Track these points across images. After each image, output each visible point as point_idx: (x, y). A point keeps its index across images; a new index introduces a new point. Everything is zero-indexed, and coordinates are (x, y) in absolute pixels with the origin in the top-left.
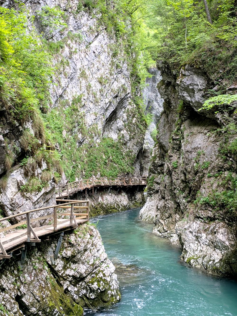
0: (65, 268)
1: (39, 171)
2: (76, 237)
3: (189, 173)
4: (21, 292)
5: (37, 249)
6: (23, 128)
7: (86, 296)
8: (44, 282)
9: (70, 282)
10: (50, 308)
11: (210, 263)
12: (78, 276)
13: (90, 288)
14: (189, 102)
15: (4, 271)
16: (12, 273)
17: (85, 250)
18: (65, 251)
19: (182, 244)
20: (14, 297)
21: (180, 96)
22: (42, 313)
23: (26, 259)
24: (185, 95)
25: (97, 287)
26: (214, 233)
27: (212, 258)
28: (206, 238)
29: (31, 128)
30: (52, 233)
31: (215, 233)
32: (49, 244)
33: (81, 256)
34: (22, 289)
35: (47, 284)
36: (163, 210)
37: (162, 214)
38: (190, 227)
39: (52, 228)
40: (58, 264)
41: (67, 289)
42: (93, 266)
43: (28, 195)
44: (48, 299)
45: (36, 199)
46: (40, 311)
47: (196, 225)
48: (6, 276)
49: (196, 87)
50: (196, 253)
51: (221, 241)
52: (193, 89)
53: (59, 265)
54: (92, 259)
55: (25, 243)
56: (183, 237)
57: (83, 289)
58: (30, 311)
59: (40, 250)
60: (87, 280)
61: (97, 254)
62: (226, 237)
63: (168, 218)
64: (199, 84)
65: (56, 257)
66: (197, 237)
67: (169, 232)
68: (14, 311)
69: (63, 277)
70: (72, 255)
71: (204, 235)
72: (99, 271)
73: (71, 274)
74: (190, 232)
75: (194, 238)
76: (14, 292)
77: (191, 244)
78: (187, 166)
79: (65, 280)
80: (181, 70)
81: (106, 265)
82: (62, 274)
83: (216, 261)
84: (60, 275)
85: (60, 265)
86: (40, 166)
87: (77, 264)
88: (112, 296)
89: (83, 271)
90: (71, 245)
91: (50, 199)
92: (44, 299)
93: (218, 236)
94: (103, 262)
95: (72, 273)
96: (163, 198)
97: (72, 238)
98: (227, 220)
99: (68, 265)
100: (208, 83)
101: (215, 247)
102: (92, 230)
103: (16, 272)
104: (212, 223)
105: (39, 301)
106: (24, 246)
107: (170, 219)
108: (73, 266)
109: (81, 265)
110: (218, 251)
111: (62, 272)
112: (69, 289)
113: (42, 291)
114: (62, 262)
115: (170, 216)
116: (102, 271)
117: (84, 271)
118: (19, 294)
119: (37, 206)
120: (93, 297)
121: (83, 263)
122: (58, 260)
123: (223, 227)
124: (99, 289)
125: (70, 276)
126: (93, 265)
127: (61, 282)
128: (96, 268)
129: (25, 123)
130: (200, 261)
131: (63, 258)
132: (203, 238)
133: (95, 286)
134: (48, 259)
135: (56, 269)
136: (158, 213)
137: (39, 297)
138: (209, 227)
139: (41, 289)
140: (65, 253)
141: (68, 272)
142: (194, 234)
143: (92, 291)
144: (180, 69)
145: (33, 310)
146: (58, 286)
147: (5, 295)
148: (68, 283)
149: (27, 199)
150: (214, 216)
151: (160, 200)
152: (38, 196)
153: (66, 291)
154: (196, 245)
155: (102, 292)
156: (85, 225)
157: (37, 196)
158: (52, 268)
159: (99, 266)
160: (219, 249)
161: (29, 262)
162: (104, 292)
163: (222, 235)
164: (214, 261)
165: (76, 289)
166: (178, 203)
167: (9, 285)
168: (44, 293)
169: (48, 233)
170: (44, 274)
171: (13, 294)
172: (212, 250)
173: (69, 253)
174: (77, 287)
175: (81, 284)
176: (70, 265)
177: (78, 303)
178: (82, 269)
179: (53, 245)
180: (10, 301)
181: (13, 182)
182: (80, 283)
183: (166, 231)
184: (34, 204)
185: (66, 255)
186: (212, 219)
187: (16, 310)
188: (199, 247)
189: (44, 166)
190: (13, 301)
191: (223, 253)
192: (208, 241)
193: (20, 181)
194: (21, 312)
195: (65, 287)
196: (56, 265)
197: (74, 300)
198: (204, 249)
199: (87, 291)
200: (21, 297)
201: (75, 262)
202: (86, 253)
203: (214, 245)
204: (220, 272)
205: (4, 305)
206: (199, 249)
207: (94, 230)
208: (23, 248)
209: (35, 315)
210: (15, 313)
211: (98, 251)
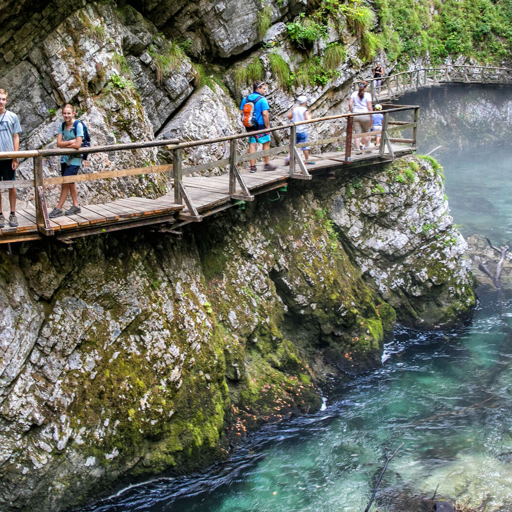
0: (365, 234)
1: (322, 44)
4: (279, 266)
5: (312, 194)
7: (404, 291)
9: (375, 261)
10: (332, 301)
12: (391, 252)
13: (413, 278)
15: (249, 225)
16: (264, 230)
17: (408, 205)
18: (366, 203)
20: (267, 272)
22: (317, 307)
25: (427, 278)
30: (339, 167)
32: (337, 188)
33: (399, 216)
34: (282, 260)
39: (343, 158)
40: (352, 226)
41: (367, 274)
42: (422, 238)
45: (313, 100)
46: (314, 303)
48: (253, 234)
54: (422, 225)
57: (400, 276)
60: (409, 261)
68: (266, 295)
69: (360, 250)
70: (380, 213)
72: (434, 249)
73: (377, 248)
76: (268, 264)
79: (366, 256)
81: (449, 238)
82: (359, 245)
84: (356, 246)
85: (356, 229)
87: (389, 231)
88: (456, 296)
89: (401, 244)
92: (322, 283)
94: (442, 232)
99: (372, 231)
102: (425, 168)
103: (271, 230)
105: (311, 286)
109: (398, 233)
112: (372, 272)
114: (359, 222)
116: (440, 249)
117: (404, 244)
118: (277, 269)
120: (418, 293)
121: (401, 230)
122: (352, 218)
124: (430, 280)
125: (374, 250)
126: (422, 236)
127: (358, 259)
128: (428, 242)
131: (363, 216)
133: (423, 274)
135: (348, 234)
137: (313, 279)
140: (366, 206)
141: (370, 243)
143: (416, 282)
145: (300, 299)
146: (350, 266)
148: (371, 262)
152: (318, 95)
153: (366, 276)
155: (434, 286)
157: (316, 93)
159: (435, 239)
162: (439, 288)
165: (385, 276)
167: (258, 250)
171: (265, 266)
173: (375, 208)
174: (387, 272)
176: (375, 231)
177: (386, 301)
178: (400, 239)
179: (344, 189)
180: (259, 278)
185: (369, 210)
187: (269, 294)
189: (332, 35)
190: (265, 279)
194: (280, 299)
195: (364, 269)
196: (348, 226)
197: (380, 294)
199: (406, 280)
201: (386, 227)
202: (409, 211)
205: (250, 283)
209: (304, 308)
210: (269, 299)
211: (434, 209)
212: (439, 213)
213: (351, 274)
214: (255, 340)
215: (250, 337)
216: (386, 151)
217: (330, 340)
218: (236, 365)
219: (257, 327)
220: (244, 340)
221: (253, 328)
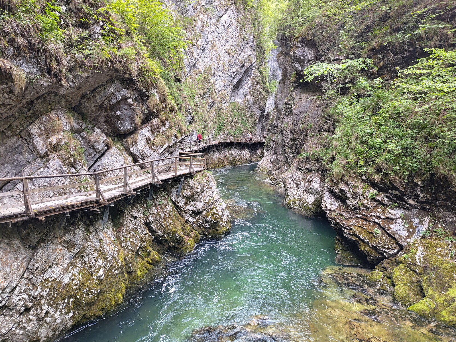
0: (186, 204)
1: (164, 129)
2: (195, 182)
3: (296, 132)
4: (149, 220)
5: (162, 190)
6: (149, 93)
7: (203, 226)
8: (168, 213)
9: (191, 215)
10: (173, 233)
11: (305, 204)
12: (196, 211)
13: (206, 220)
14: (300, 71)
15: (135, 204)
16: (142, 206)
17: (202, 192)
18: (185, 192)
19: (286, 190)
20: (144, 223)
21: (293, 66)
22: (167, 236)
23: (154, 197)
24: (297, 65)
25: (211, 219)
26: (310, 181)
27: (307, 201)
28: (304, 185)
29: (156, 94)
30: (173, 178)
31: (311, 182)
32: (173, 186)
33: (199, 196)
34: (150, 217)
35: (171, 215)
36: (275, 162)
37: (274, 165)
38: (292, 176)
39: (174, 174)
41: (188, 220)
42: (208, 204)
43: (155, 148)
44: (172, 226)
45: (161, 151)
46: (165, 234)
47: (298, 175)
48: (137, 208)
49: (306, 58)
50: (295, 197)
51: (314, 188)
52: (303, 60)
53: (181, 202)
54: (208, 199)
55: (150, 184)
56: (287, 184)
57: (201, 220)
58: (157, 234)
59: (165, 190)
60: (203, 214)
61: (211, 195)
62: (319, 185)
63: (278, 169)
64: (309, 55)
65: (178, 197)
66: (297, 185)
67: (278, 180)
68: (144, 233)
69: (184, 211)
70: (191, 195)
71: (302, 183)
72: (213, 208)
73: (191, 209)
74: (293, 180)
75: (295, 185)
77: (292, 190)
78: (295, 127)
79: (186, 213)
80: (295, 42)
81: (219, 203)
82: (184, 209)
83: (310, 203)
84: (182, 209)
86: (164, 125)
87: (195, 202)
88: (223, 226)
89: (200, 207)
90: (191, 188)
91: (173, 151)
92: (168, 225)
93: (312, 184)
94: (216, 201)
95: (192, 208)
96: (276, 153)
97: (191, 182)
98: (321, 171)
99: (189, 203)
100: (317, 54)
101: (310, 192)
102: (208, 177)
103: (145, 206)
104: (309, 174)
105: (163, 227)
106: (149, 186)
107: (280, 170)
108: (193, 203)
109: (198, 203)
110: (312, 196)
111: (184, 207)
112: (190, 220)
113: (166, 220)
114: (183, 200)
115: (280, 167)
116: (216, 208)
117: (201, 207)
118: (148, 221)
119: (162, 156)
120: (208, 226)
121: (200, 201)
122: (180, 198)
123: (318, 176)
124: (212, 220)
125: (190, 211)
126: (208, 203)
127: (183, 215)
128: (211, 205)
129: (150, 89)
130: (298, 203)
131: (184, 197)
132: (302, 185)
133: (209, 218)
134: (172, 198)
135: (179, 205)
136: (271, 165)
137: (164, 224)
138: (307, 177)
139: (166, 219)
141: (188, 207)
142: (295, 182)
143: (207, 222)
144: (294, 41)
145: (160, 233)
146: (180, 217)
147: (136, 222)
148: (189, 215)
149: (155, 151)
150: (312, 168)
151: (273, 154)
152: (163, 149)
153: (187, 221)
154: (296, 190)
155: (215, 223)
156: (202, 172)
158: (175, 204)
159: (213, 204)
160: (313, 194)
161: (156, 199)
162: (217, 223)
163: (316, 183)
164: (308, 203)
165: (195, 220)
166: (286, 157)
167: (139, 215)
168: (168, 222)
169: (170, 177)
170: (168, 208)
171: (143, 221)
172: (307, 195)
173: (189, 194)
176: (190, 202)
177: (196, 230)
178: (200, 205)
179: (176, 187)
180: (140, 226)
181: (142, 137)
182: (198, 216)
183: (276, 180)
184: (160, 155)
185: (187, 195)
186: (310, 171)
187: (145, 232)
188: (298, 192)
189: (168, 125)
190: (143, 226)
191: (315, 197)
192: (305, 188)
193: (148, 136)
194: (150, 234)
195: (186, 218)
196: (178, 202)
197: (193, 228)
198: (302, 194)
199: (203, 221)
200: (150, 223)
201: (194, 201)
202: (203, 194)
203: (309, 191)
204: (312, 211)
205: (136, 229)
206: (297, 194)
207: (210, 176)
208: (149, 188)
209: (161, 237)
210: (145, 235)
211: (213, 192)
212: (214, 194)
213: (181, 221)
214: (140, 253)
215: (137, 252)
216: (192, 170)
217: (173, 249)
218: (130, 265)
219: (140, 247)
220: (134, 253)
221: (138, 248)
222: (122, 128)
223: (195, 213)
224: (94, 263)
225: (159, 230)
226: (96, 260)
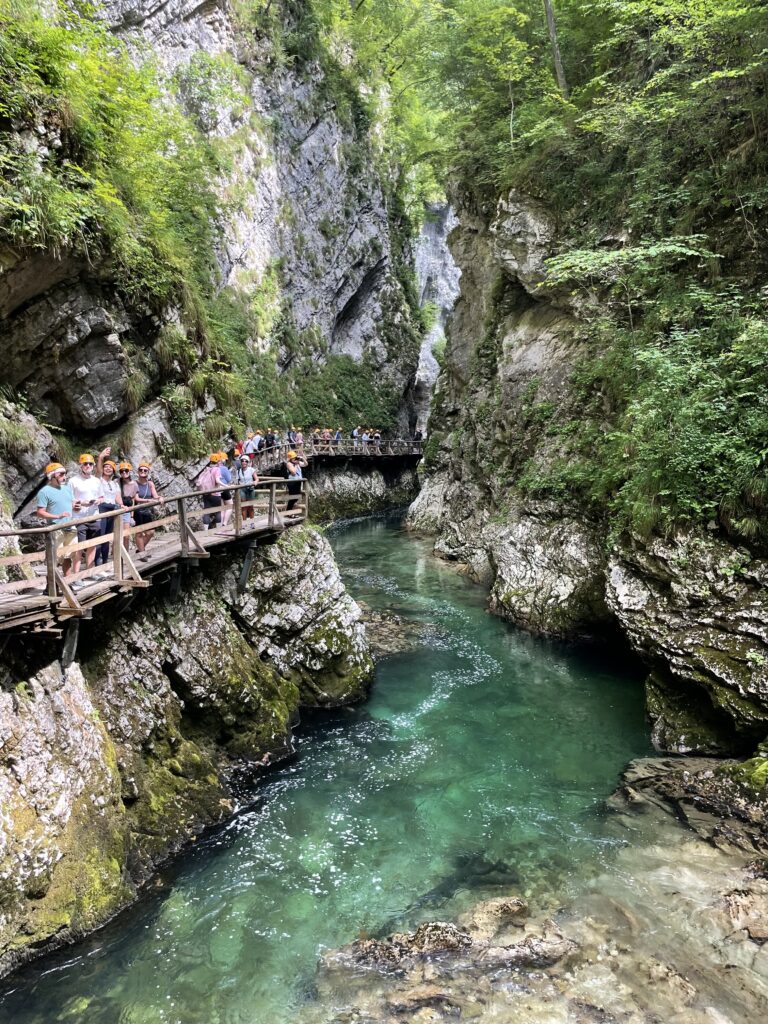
0: (260, 611)
1: (200, 414)
2: (282, 551)
3: (512, 424)
4: (172, 657)
5: (201, 574)
6: (160, 319)
7: (304, 666)
8: (219, 637)
9: (272, 639)
10: (233, 687)
11: (550, 601)
12: (288, 627)
13: (313, 650)
14: (516, 272)
15: (135, 615)
16: (153, 620)
17: (301, 577)
18: (259, 578)
19: (495, 568)
20: (159, 666)
21: (496, 259)
22: (217, 697)
23: (180, 593)
24: (507, 257)
25: (326, 648)
26: (559, 543)
27: (553, 593)
28: (544, 553)
29: (178, 321)
30: (231, 542)
31: (562, 544)
32: (227, 565)
33: (293, 588)
34: (175, 650)
35: (226, 642)
36: (457, 502)
37: (455, 511)
38: (511, 533)
39: (232, 532)
40: (246, 604)
41: (265, 653)
42: (317, 608)
43: (178, 464)
44: (229, 669)
46: (213, 692)
47: (522, 530)
48: (141, 624)
49: (531, 239)
50: (523, 583)
51: (572, 559)
52: (523, 244)
53: (249, 605)
54: (316, 595)
55: (178, 559)
56: (497, 553)
57: (299, 652)
58: (194, 692)
59: (208, 576)
60: (306, 634)
61: (324, 585)
62: (584, 550)
63: (467, 518)
64: (537, 231)
65: (241, 590)
66: (525, 553)
67: (467, 545)
68: (160, 692)
69: (256, 630)
70: (274, 587)
71: (539, 549)
72: (330, 618)
73: (273, 624)
74: (512, 543)
75: (519, 555)
76: (160, 656)
77: (513, 567)
78: (508, 412)
79: (262, 635)
80: (501, 201)
81: (343, 606)
82: (255, 623)
83: (562, 598)
84: (252, 624)
85: (251, 607)
86: (202, 404)
87: (284, 605)
88: (356, 664)
89: (297, 618)
90: (272, 567)
92: (220, 669)
93: (567, 550)
94: (336, 600)
95: (274, 621)
96: (458, 478)
97: (274, 553)
98: (587, 517)
99: (267, 607)
100: (557, 231)
101: (561, 571)
102: (314, 538)
103: (160, 618)
104: (555, 524)
105: (209, 674)
106: (175, 565)
107: (471, 521)
108: (277, 608)
109: (293, 606)
110: (566, 578)
111: (256, 619)
112: (270, 652)
113: (215, 655)
114: (253, 599)
115: (471, 514)
116: (336, 618)
117: (300, 617)
118: (169, 660)
120: (318, 667)
121: (297, 602)
122: (246, 595)
123: (578, 530)
124: (329, 650)
125: (271, 627)
126: (317, 605)
127: (254, 639)
128: (323, 611)
129: (164, 310)
130: (530, 598)
131: (256, 593)
132: (538, 554)
133: (322, 645)
134: (226, 595)
135: (243, 613)
136: (447, 509)
137: (211, 666)
138: (550, 533)
139: (215, 651)
140: (259, 582)
141: (267, 619)
142: (519, 546)
143: (316, 655)
144: (498, 199)
145: (199, 690)
146: (247, 648)
147: (140, 662)
148: (267, 640)
149: (178, 472)
150: (561, 511)
151: (451, 482)
153: (265, 656)
154: (522, 568)
155: (335, 657)
156: (299, 526)
157: (198, 466)
158: (235, 613)
159: (329, 608)
160: (568, 574)
161: (186, 599)
162: (338, 659)
163: (574, 547)
164: (557, 597)
165: (283, 652)
166: (488, 487)
167: (147, 642)
168: (220, 659)
169: (224, 540)
170: (219, 622)
171: (157, 659)
172: (554, 577)
173: (269, 582)
174: (285, 649)
175: (295, 643)
176: (270, 606)
177: (288, 679)
178: (295, 613)
179: (235, 566)
180: (151, 673)
181: (146, 437)
182: (292, 641)
183: (463, 544)
185: (263, 585)
186: (557, 517)
187: (163, 690)
188: (529, 572)
189: (211, 404)
190: (157, 673)
191: (576, 582)
192: (547, 560)
193: (161, 434)
194: (175, 695)
195: (261, 648)
196: (242, 605)
197: (281, 673)
198: (538, 576)
199: (306, 655)
200: (175, 665)
201: (280, 601)
202: (303, 582)
203: (558, 566)
204: (570, 618)
205: (141, 681)
206: (528, 576)
207: (319, 537)
208: (173, 568)
209: (203, 700)
210: (163, 696)
211: (326, 578)
212: (332, 581)
213: (250, 657)
214: (152, 746)
215: (145, 743)
216: (276, 522)
217: (233, 731)
218: (132, 780)
219: (153, 730)
220: (140, 748)
221: (148, 732)
222: (92, 411)
223: (285, 635)
224: (44, 780)
225: (198, 681)
226: (49, 771)
